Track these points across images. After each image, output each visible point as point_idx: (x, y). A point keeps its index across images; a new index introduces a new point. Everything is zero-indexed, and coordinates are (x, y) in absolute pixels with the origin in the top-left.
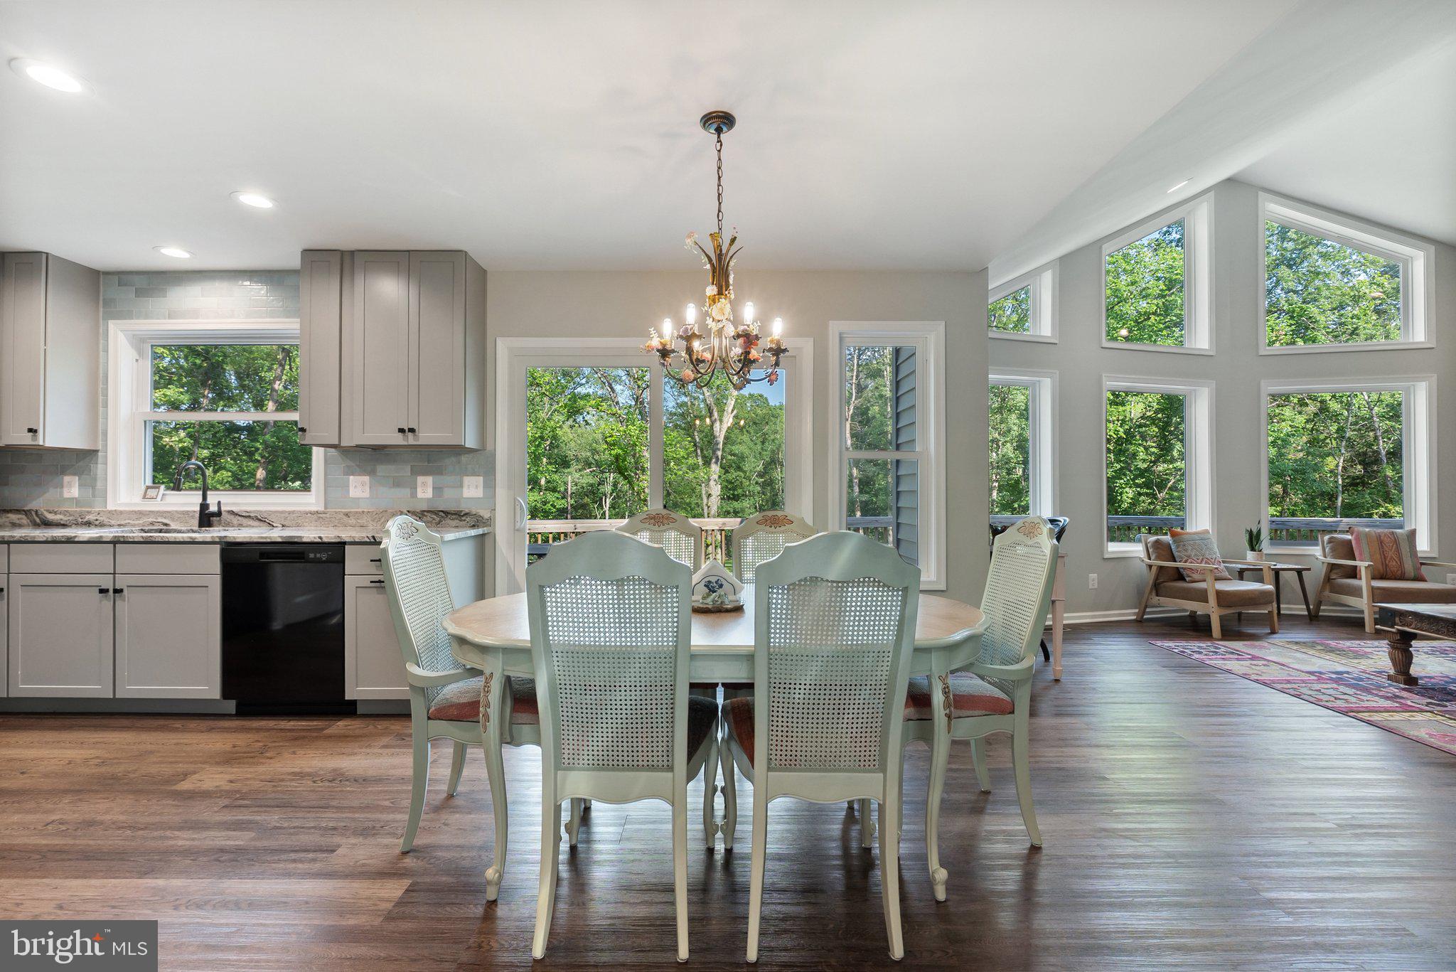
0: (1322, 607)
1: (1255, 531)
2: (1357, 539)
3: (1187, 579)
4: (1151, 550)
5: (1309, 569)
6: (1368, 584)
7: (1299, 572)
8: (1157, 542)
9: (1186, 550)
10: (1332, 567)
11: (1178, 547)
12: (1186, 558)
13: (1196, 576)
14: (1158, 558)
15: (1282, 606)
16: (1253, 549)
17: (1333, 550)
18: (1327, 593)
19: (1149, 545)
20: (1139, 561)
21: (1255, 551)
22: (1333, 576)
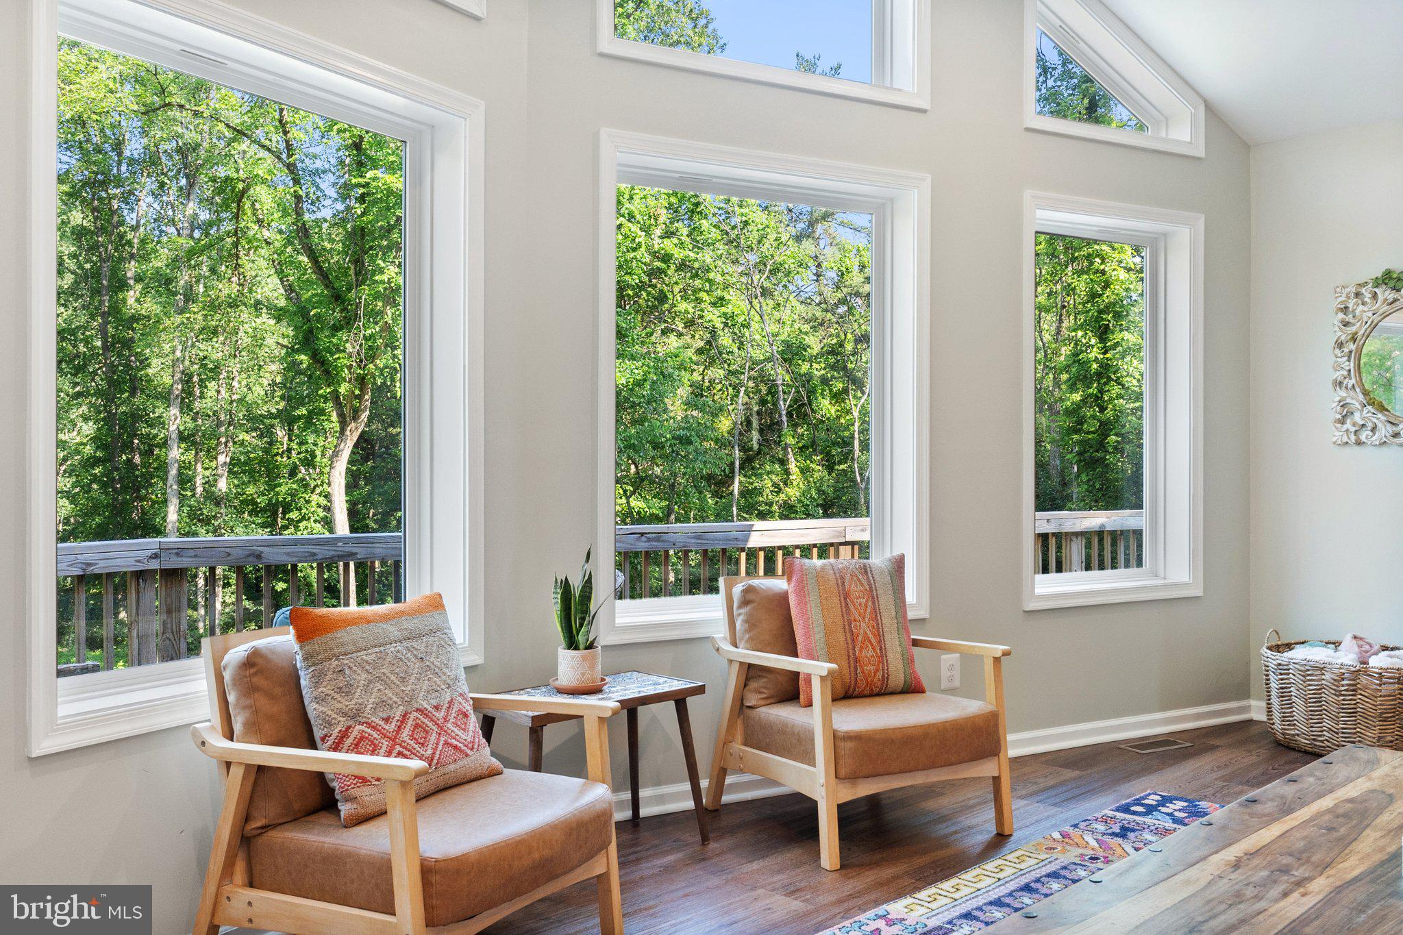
0: (729, 780)
1: (576, 583)
2: (801, 591)
3: (345, 809)
4: (232, 698)
5: (700, 690)
6: (827, 719)
7: (680, 700)
8: (253, 663)
9: (346, 690)
10: (751, 672)
11: (317, 680)
12: (343, 723)
13: (369, 797)
14: (256, 731)
15: (643, 793)
16: (572, 644)
17: (751, 624)
18: (738, 747)
19: (227, 676)
20: (192, 746)
21: (577, 648)
22: (752, 700)
